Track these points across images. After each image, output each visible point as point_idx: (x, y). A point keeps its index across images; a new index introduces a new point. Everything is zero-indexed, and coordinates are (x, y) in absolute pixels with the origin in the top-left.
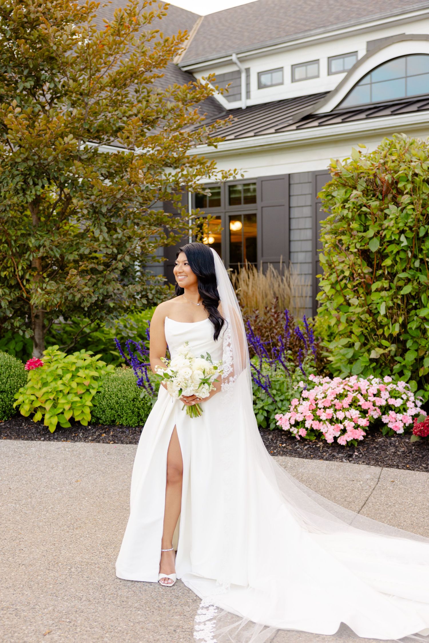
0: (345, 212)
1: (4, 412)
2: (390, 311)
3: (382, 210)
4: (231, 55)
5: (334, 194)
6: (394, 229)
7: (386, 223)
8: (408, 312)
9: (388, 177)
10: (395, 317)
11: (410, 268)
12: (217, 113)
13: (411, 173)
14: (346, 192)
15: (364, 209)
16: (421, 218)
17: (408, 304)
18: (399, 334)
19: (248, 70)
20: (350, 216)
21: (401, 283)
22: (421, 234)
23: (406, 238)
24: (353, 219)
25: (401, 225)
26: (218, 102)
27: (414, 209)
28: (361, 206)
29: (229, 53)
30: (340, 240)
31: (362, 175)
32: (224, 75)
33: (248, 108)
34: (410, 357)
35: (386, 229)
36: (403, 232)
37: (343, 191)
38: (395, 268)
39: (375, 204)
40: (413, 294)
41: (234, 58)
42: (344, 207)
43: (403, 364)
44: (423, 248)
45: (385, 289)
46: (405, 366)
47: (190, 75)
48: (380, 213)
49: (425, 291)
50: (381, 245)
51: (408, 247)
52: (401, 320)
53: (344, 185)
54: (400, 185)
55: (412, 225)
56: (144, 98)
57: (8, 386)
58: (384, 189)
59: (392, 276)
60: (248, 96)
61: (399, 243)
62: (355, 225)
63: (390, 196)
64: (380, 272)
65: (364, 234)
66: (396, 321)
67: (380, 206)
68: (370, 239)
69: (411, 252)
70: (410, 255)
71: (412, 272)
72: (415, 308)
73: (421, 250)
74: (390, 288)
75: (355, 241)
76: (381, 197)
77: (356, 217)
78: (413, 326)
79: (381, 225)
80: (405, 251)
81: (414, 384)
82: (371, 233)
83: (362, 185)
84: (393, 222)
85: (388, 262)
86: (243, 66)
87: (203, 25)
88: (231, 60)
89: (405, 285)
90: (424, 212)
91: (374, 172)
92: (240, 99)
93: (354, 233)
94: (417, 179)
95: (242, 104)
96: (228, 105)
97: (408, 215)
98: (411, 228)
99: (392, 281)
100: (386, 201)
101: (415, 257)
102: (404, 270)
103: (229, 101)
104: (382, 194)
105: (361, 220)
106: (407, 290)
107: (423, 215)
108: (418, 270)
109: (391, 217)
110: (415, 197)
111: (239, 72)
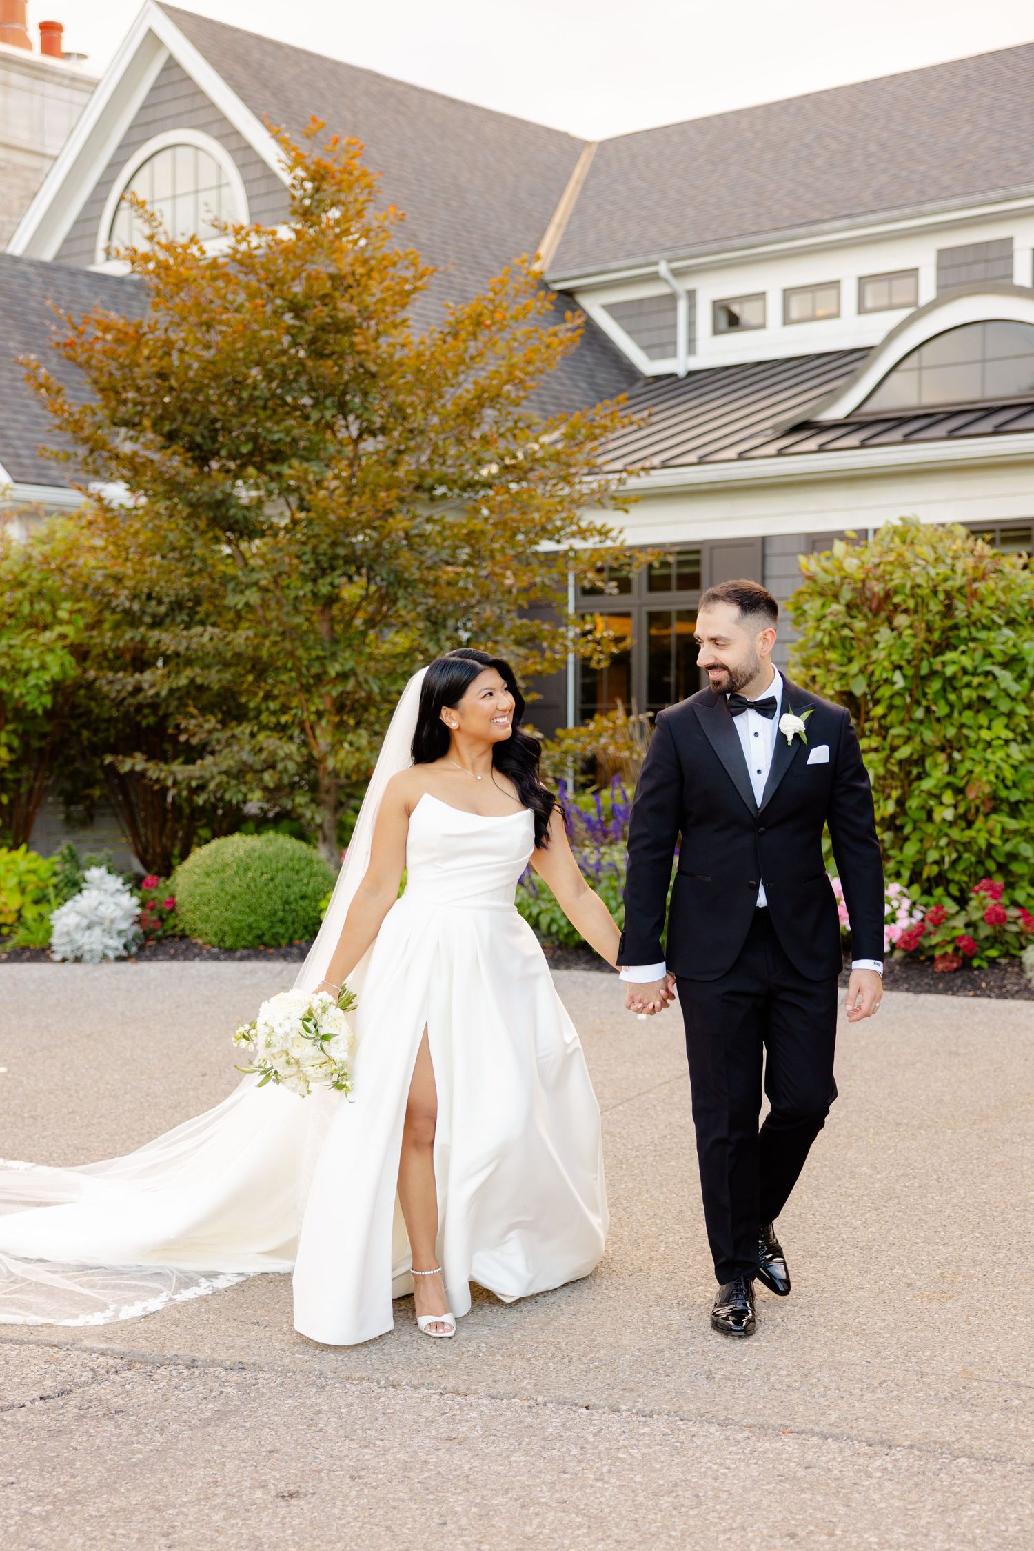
0: (819, 635)
1: (305, 927)
2: (882, 782)
3: (872, 635)
4: (656, 263)
5: (806, 607)
6: (886, 664)
7: (875, 655)
8: (910, 785)
9: (878, 588)
10: (887, 791)
11: (911, 720)
12: (624, 386)
13: (909, 584)
14: (823, 605)
15: (846, 632)
16: (927, 647)
17: (909, 773)
18: (893, 817)
19: (691, 294)
20: (826, 640)
21: (898, 742)
22: (924, 670)
23: (905, 677)
24: (832, 646)
25: (895, 657)
26: (627, 358)
27: (914, 636)
28: (844, 626)
29: (653, 258)
30: (813, 678)
31: (847, 581)
32: (641, 301)
33: (690, 374)
34: (911, 849)
35: (874, 662)
36: (900, 667)
37: (818, 602)
38: (889, 719)
39: (860, 625)
40: (915, 757)
41: (663, 269)
42: (817, 628)
43: (899, 858)
44: (928, 690)
45: (876, 750)
46: (900, 863)
47: (567, 299)
48: (868, 638)
49: (931, 754)
50: (869, 686)
51: (905, 688)
52: (895, 794)
53: (821, 594)
54: (897, 599)
55: (910, 657)
56: (509, 430)
57: (310, 888)
58: (874, 605)
59: (883, 731)
60: (691, 349)
61: (893, 684)
62: (832, 655)
63: (883, 615)
64: (867, 725)
65: (843, 669)
66: (888, 797)
67: (868, 628)
68: (855, 676)
69: (911, 696)
70: (908, 700)
71: (912, 726)
72: (919, 777)
73: (925, 694)
74: (884, 749)
75: (832, 679)
76: (870, 615)
77: (838, 643)
78: (913, 803)
79: (868, 657)
80: (902, 695)
81: (916, 889)
82: (854, 668)
83: (846, 595)
84: (883, 654)
85: (879, 711)
86: (681, 286)
87: (594, 171)
88: (657, 273)
89: (905, 743)
90: (931, 638)
91: (862, 576)
92: (674, 355)
93: (833, 666)
94: (919, 591)
95: (679, 365)
96: (649, 367)
97: (905, 645)
98: (909, 662)
99: (885, 738)
100: (878, 621)
101: (918, 703)
102: (902, 723)
103: (652, 358)
104: (871, 610)
105: (844, 646)
106: (904, 752)
107: (929, 642)
108: (921, 722)
109: (881, 646)
110: (916, 617)
111: (672, 298)
